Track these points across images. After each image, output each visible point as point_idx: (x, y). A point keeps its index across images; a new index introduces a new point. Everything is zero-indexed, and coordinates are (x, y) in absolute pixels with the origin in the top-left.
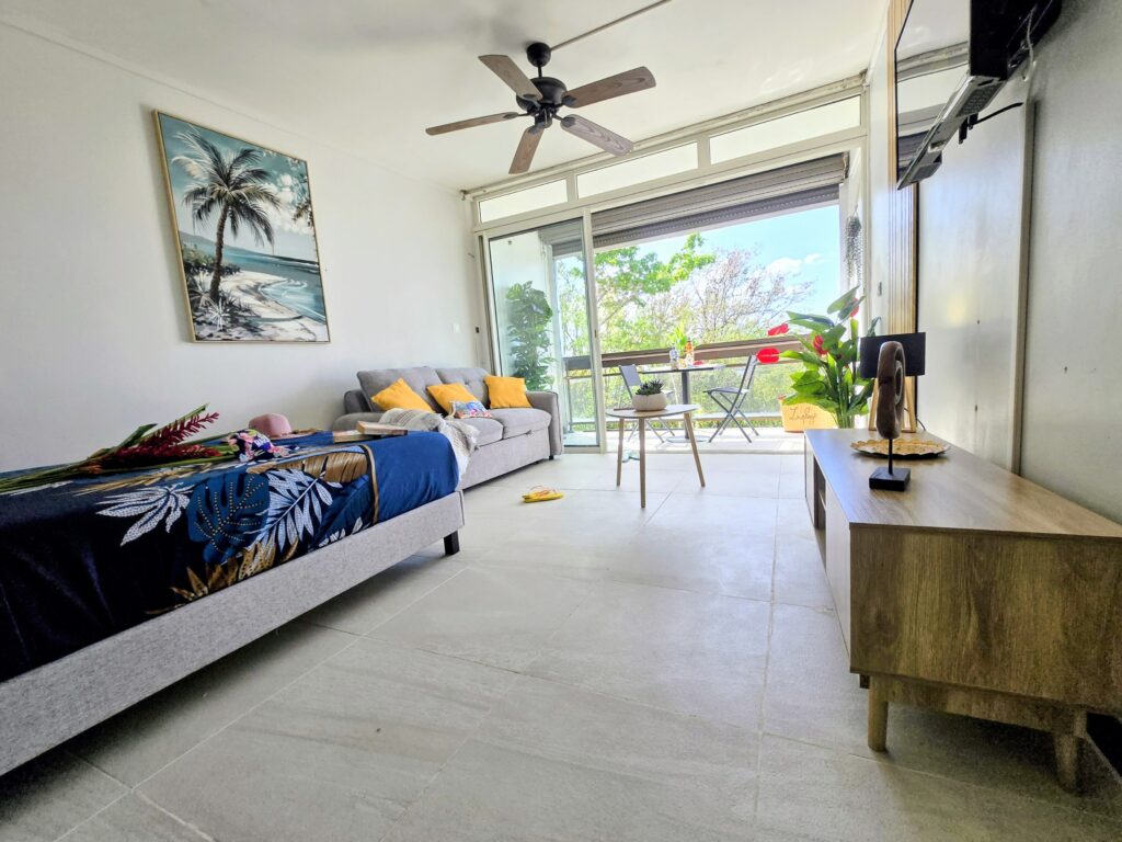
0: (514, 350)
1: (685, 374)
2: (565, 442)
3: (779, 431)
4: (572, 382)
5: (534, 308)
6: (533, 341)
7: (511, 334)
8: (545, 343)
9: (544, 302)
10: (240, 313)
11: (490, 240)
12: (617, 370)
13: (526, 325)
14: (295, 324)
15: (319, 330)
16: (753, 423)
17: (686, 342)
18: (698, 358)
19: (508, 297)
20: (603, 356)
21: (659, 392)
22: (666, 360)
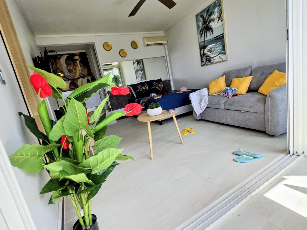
10: (208, 58)
14: (218, 57)
15: (223, 57)
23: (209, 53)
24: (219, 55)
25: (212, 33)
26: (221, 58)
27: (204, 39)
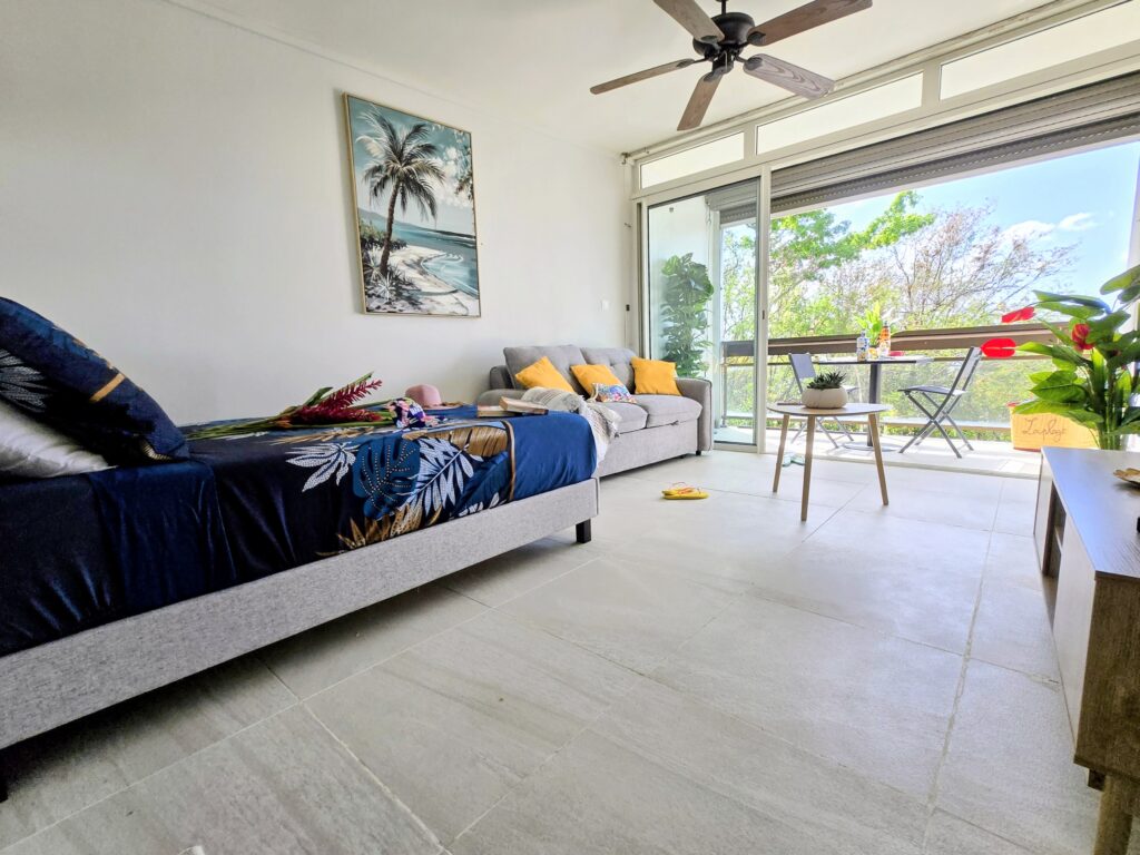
0: (666, 331)
1: (875, 366)
2: (715, 438)
3: (1006, 447)
4: (730, 370)
5: (693, 284)
6: (688, 322)
7: (664, 314)
8: (703, 324)
9: (705, 277)
10: (404, 287)
11: (649, 207)
12: (785, 358)
13: (682, 303)
14: (451, 298)
15: (471, 304)
16: (965, 434)
17: (882, 328)
18: (895, 348)
19: (664, 272)
20: (771, 341)
21: (837, 386)
22: (852, 349)
23: (411, 274)
24: (454, 295)
25: (433, 214)
26: (462, 305)
27: (391, 212)
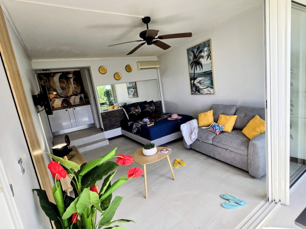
23: (198, 85)
24: (207, 88)
25: (202, 68)
26: (209, 91)
27: (194, 71)
